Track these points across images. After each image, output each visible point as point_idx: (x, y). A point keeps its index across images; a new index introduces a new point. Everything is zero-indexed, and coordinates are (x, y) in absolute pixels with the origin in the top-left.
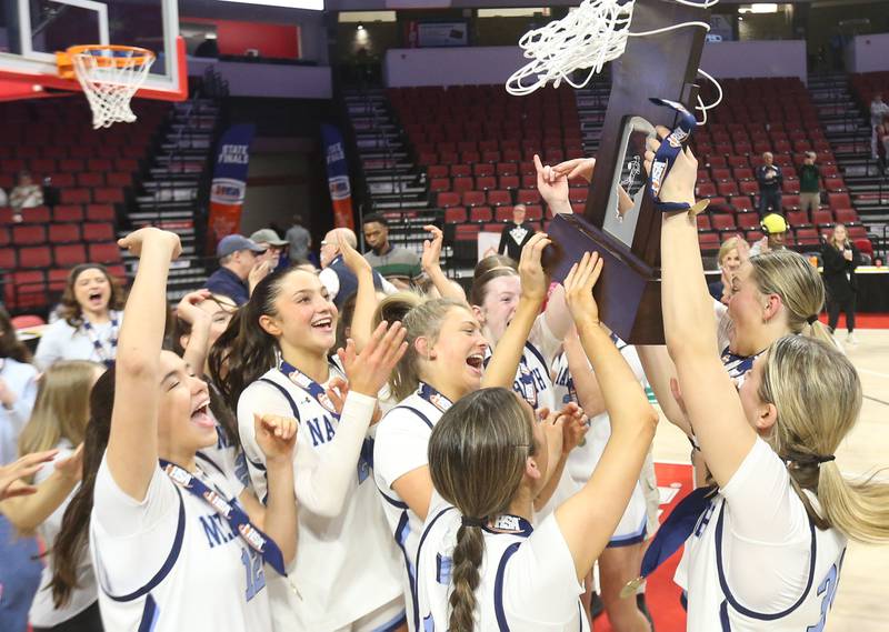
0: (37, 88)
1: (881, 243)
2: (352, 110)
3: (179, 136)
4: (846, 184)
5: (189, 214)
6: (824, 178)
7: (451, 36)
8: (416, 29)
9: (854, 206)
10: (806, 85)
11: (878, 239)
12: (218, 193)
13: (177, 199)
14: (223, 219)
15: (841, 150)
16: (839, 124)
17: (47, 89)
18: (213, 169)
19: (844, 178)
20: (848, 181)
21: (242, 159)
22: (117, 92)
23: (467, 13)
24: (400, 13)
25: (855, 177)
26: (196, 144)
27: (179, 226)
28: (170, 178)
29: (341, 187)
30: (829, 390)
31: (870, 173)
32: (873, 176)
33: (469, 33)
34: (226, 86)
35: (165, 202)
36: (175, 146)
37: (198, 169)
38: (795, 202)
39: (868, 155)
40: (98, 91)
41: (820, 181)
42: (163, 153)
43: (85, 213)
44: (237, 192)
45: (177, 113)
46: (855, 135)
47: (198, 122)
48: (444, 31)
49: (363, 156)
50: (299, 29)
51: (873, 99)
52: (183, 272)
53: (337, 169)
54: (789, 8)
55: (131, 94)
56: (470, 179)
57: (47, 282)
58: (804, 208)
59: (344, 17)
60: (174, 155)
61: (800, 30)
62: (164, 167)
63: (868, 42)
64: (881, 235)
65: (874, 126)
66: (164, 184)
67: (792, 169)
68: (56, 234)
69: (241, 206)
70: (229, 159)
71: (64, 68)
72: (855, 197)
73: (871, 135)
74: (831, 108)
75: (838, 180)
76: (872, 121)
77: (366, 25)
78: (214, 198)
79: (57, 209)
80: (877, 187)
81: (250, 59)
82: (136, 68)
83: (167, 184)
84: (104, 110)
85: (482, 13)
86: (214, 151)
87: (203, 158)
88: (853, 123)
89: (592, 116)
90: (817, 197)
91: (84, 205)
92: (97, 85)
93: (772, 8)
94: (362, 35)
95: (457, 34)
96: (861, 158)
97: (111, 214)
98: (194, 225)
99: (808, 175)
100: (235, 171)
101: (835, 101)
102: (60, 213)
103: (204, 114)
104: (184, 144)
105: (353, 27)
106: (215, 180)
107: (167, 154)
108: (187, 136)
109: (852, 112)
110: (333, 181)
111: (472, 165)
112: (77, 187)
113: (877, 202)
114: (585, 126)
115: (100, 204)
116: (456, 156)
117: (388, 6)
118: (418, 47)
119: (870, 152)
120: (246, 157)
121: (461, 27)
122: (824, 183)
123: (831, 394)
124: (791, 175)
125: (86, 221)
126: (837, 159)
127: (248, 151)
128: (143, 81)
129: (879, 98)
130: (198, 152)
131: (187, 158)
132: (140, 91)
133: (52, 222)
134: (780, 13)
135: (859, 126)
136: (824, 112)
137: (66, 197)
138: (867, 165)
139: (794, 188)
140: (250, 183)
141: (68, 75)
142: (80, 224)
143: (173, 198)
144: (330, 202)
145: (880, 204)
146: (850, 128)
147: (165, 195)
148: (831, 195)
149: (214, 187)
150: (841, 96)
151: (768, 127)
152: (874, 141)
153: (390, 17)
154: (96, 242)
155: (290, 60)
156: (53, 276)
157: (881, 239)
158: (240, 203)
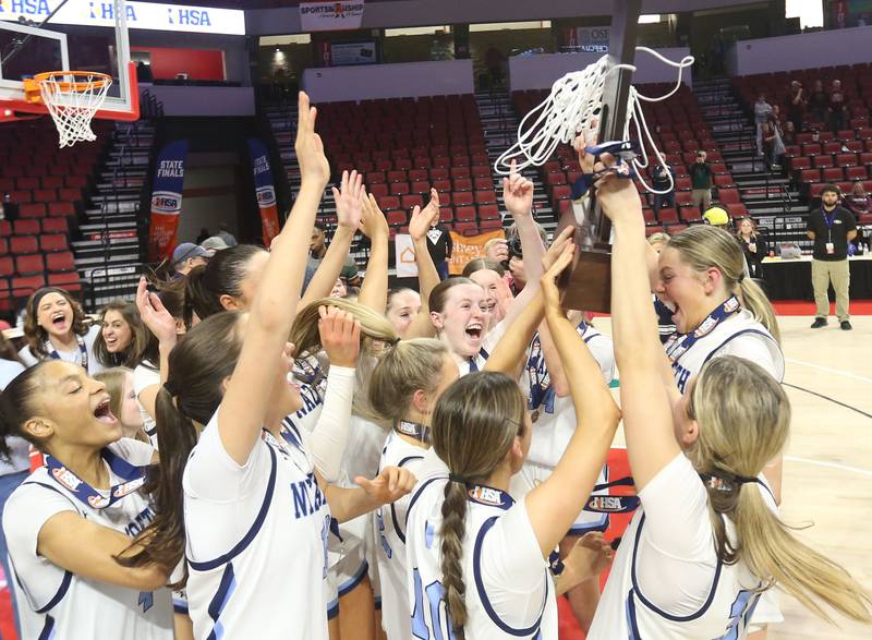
0: (8, 113)
1: (771, 234)
2: (274, 125)
3: (121, 154)
4: (735, 180)
5: (134, 224)
6: (714, 175)
7: (362, 54)
8: (329, 50)
9: (742, 200)
10: (692, 89)
11: (768, 231)
12: (157, 204)
13: (122, 211)
14: (162, 228)
15: (727, 148)
16: (724, 124)
17: (16, 114)
18: (153, 182)
19: (732, 174)
20: (736, 178)
21: (178, 173)
22: (79, 114)
23: (376, 33)
24: (314, 35)
25: (742, 173)
26: (136, 161)
27: (125, 235)
28: (115, 192)
29: (267, 196)
30: (747, 412)
31: (756, 169)
32: (760, 172)
33: (378, 51)
34: (161, 107)
35: (110, 214)
36: (118, 163)
37: (140, 184)
38: (688, 199)
39: (754, 153)
40: (63, 113)
41: (711, 178)
42: (107, 169)
43: (41, 226)
44: (174, 203)
45: (118, 133)
46: (741, 133)
47: (138, 140)
48: (355, 50)
49: (286, 167)
50: (223, 54)
51: (756, 99)
52: (131, 277)
53: (263, 180)
54: (673, 17)
55: (91, 115)
56: (385, 186)
57: (11, 290)
58: (697, 204)
59: (264, 41)
60: (118, 171)
61: (685, 38)
62: (109, 182)
63: (749, 47)
64: (771, 227)
65: (759, 126)
66: (109, 198)
67: (683, 168)
68: (17, 245)
69: (178, 215)
70: (166, 173)
71: (31, 93)
72: (743, 192)
73: (755, 134)
74: (716, 109)
75: (727, 177)
76: (757, 120)
77: (282, 48)
78: (154, 209)
79: (16, 223)
80: (764, 182)
81: (180, 82)
82: (96, 92)
83: (113, 198)
84: (68, 131)
85: (389, 33)
86: (153, 167)
87: (144, 173)
88: (738, 123)
89: (493, 124)
90: (709, 193)
91: (40, 219)
92: (62, 108)
93: (655, 18)
94: (280, 57)
95: (366, 53)
96: (747, 155)
97: (65, 226)
98: (138, 234)
99: (700, 173)
100: (173, 184)
101: (720, 103)
102: (20, 227)
103: (141, 133)
104: (126, 161)
105: (272, 49)
106: (154, 193)
107: (112, 171)
108: (128, 154)
109: (736, 113)
110: (260, 191)
111: (386, 172)
112: (33, 202)
113: (764, 196)
114: (488, 134)
115: (54, 217)
116: (371, 164)
117: (304, 29)
118: (331, 65)
119: (757, 149)
120: (182, 171)
121: (370, 46)
122: (714, 180)
123: (748, 417)
124: (682, 173)
125: (43, 233)
126: (724, 157)
127: (183, 165)
128: (101, 104)
129: (762, 98)
130: (139, 168)
131: (128, 174)
132: (99, 112)
133: (14, 235)
134: (663, 24)
135: (744, 126)
136: (709, 114)
137: (24, 211)
138: (753, 162)
139: (687, 185)
140: (186, 194)
141: (35, 99)
142: (38, 236)
143: (118, 209)
144: (258, 210)
145: (767, 199)
146: (735, 127)
147: (112, 207)
148: (721, 191)
149: (154, 199)
150: (725, 99)
151: (658, 129)
152: (759, 139)
153: (305, 39)
154: (52, 252)
155: (215, 82)
156: (16, 283)
157: (771, 231)
158: (177, 213)
